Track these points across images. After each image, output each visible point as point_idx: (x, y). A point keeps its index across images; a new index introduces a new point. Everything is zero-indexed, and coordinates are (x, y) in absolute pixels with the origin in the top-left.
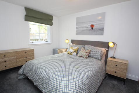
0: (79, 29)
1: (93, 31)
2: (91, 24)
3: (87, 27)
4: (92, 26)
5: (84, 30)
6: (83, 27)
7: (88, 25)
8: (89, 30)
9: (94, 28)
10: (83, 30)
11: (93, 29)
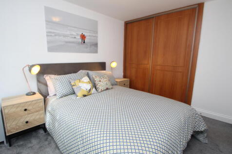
0: (57, 37)
1: (84, 45)
2: (81, 34)
3: (75, 38)
4: (83, 37)
5: (70, 42)
6: (65, 36)
7: (75, 34)
8: (78, 43)
9: (86, 41)
10: (67, 42)
11: (84, 42)
